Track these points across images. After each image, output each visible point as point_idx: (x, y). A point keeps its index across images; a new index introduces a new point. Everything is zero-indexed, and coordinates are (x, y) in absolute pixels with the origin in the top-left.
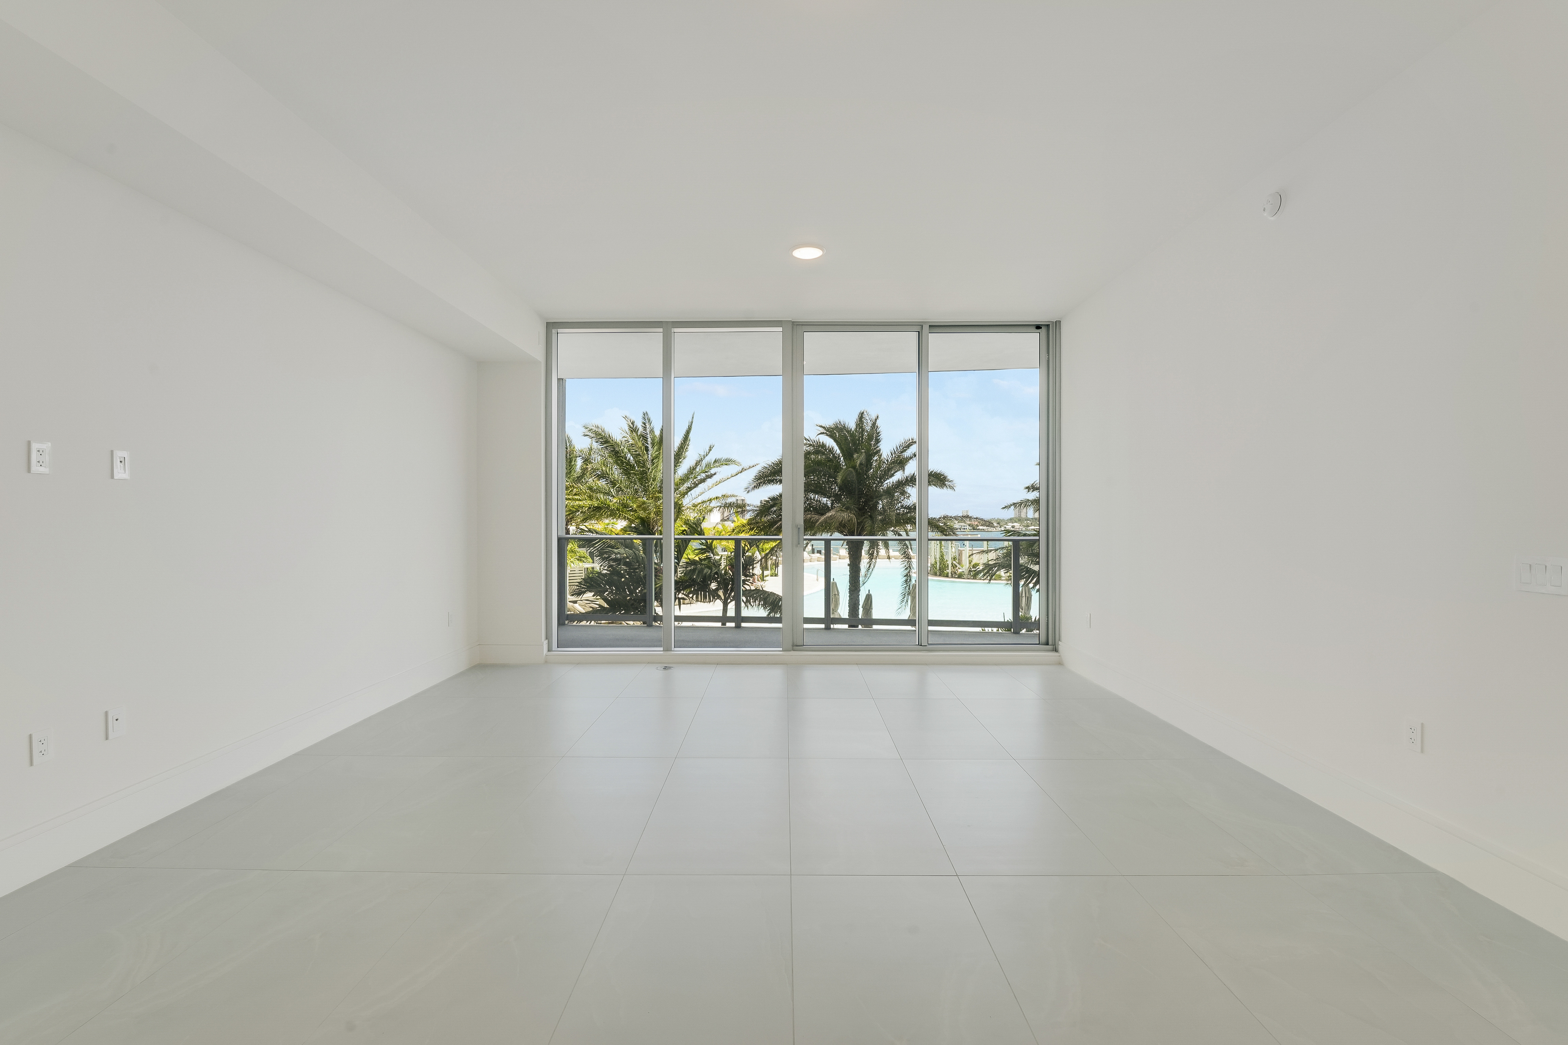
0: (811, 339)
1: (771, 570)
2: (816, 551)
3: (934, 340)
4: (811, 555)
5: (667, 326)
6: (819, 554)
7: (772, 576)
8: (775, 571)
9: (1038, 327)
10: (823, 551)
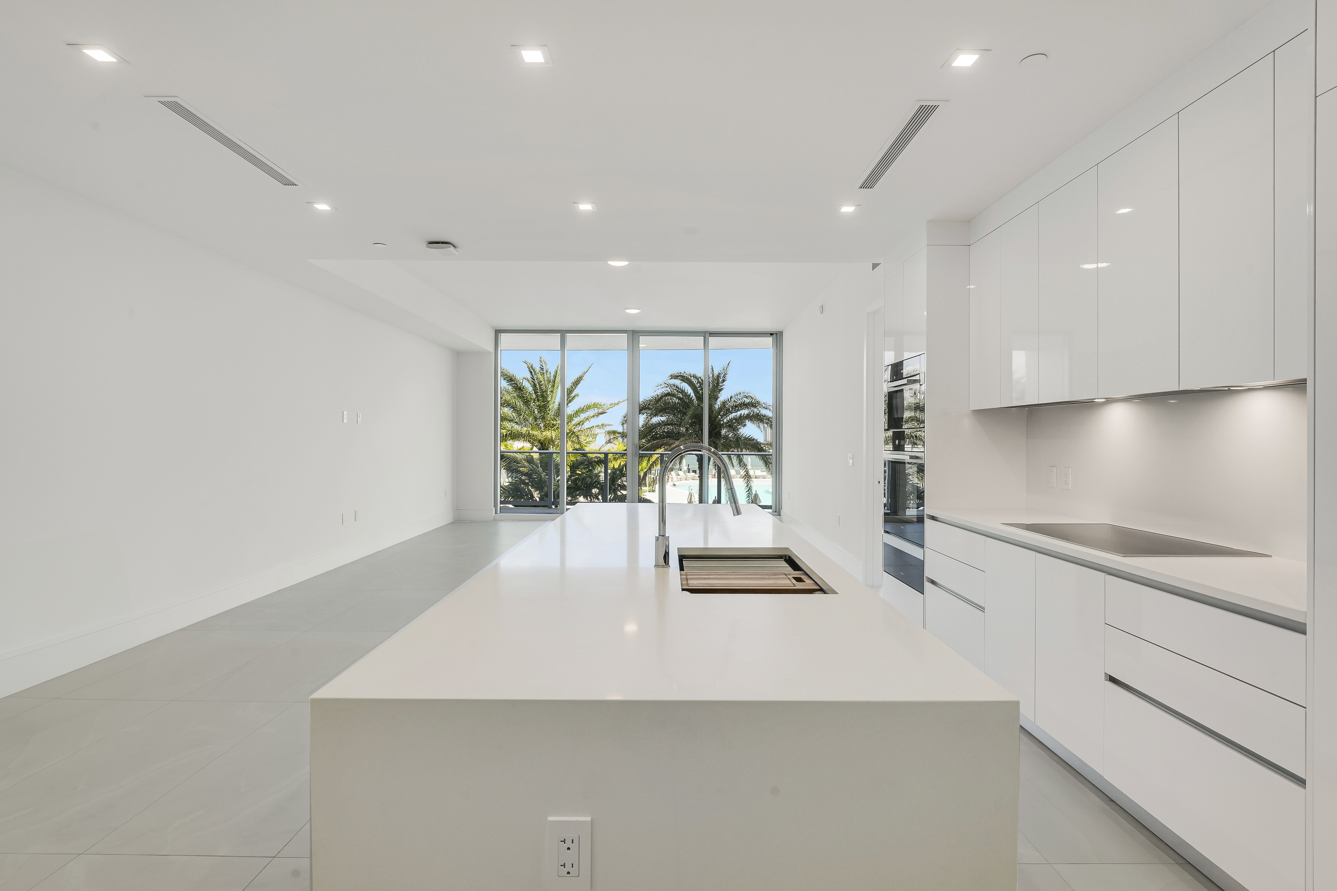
0: (644, 342)
1: (650, 485)
2: (691, 471)
3: (712, 340)
4: (686, 474)
5: (563, 333)
6: (694, 473)
7: (649, 492)
8: (653, 488)
9: (772, 334)
10: (698, 472)
